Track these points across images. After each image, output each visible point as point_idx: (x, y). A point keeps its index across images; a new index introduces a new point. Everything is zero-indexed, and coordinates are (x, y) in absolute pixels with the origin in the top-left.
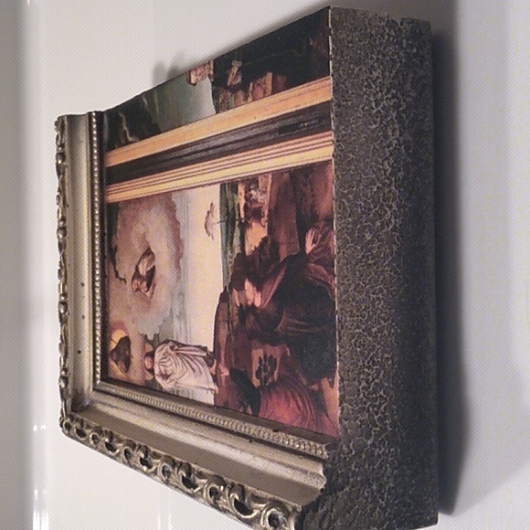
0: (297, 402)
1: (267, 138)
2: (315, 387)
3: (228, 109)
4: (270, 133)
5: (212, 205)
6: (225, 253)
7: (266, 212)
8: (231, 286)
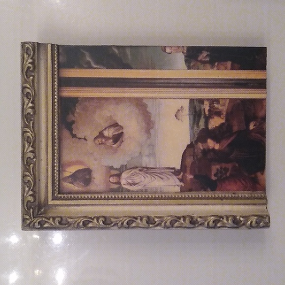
0: (241, 182)
1: (227, 85)
2: (253, 176)
3: (198, 69)
4: (229, 84)
5: (182, 107)
6: (192, 128)
7: (225, 113)
8: (196, 142)
